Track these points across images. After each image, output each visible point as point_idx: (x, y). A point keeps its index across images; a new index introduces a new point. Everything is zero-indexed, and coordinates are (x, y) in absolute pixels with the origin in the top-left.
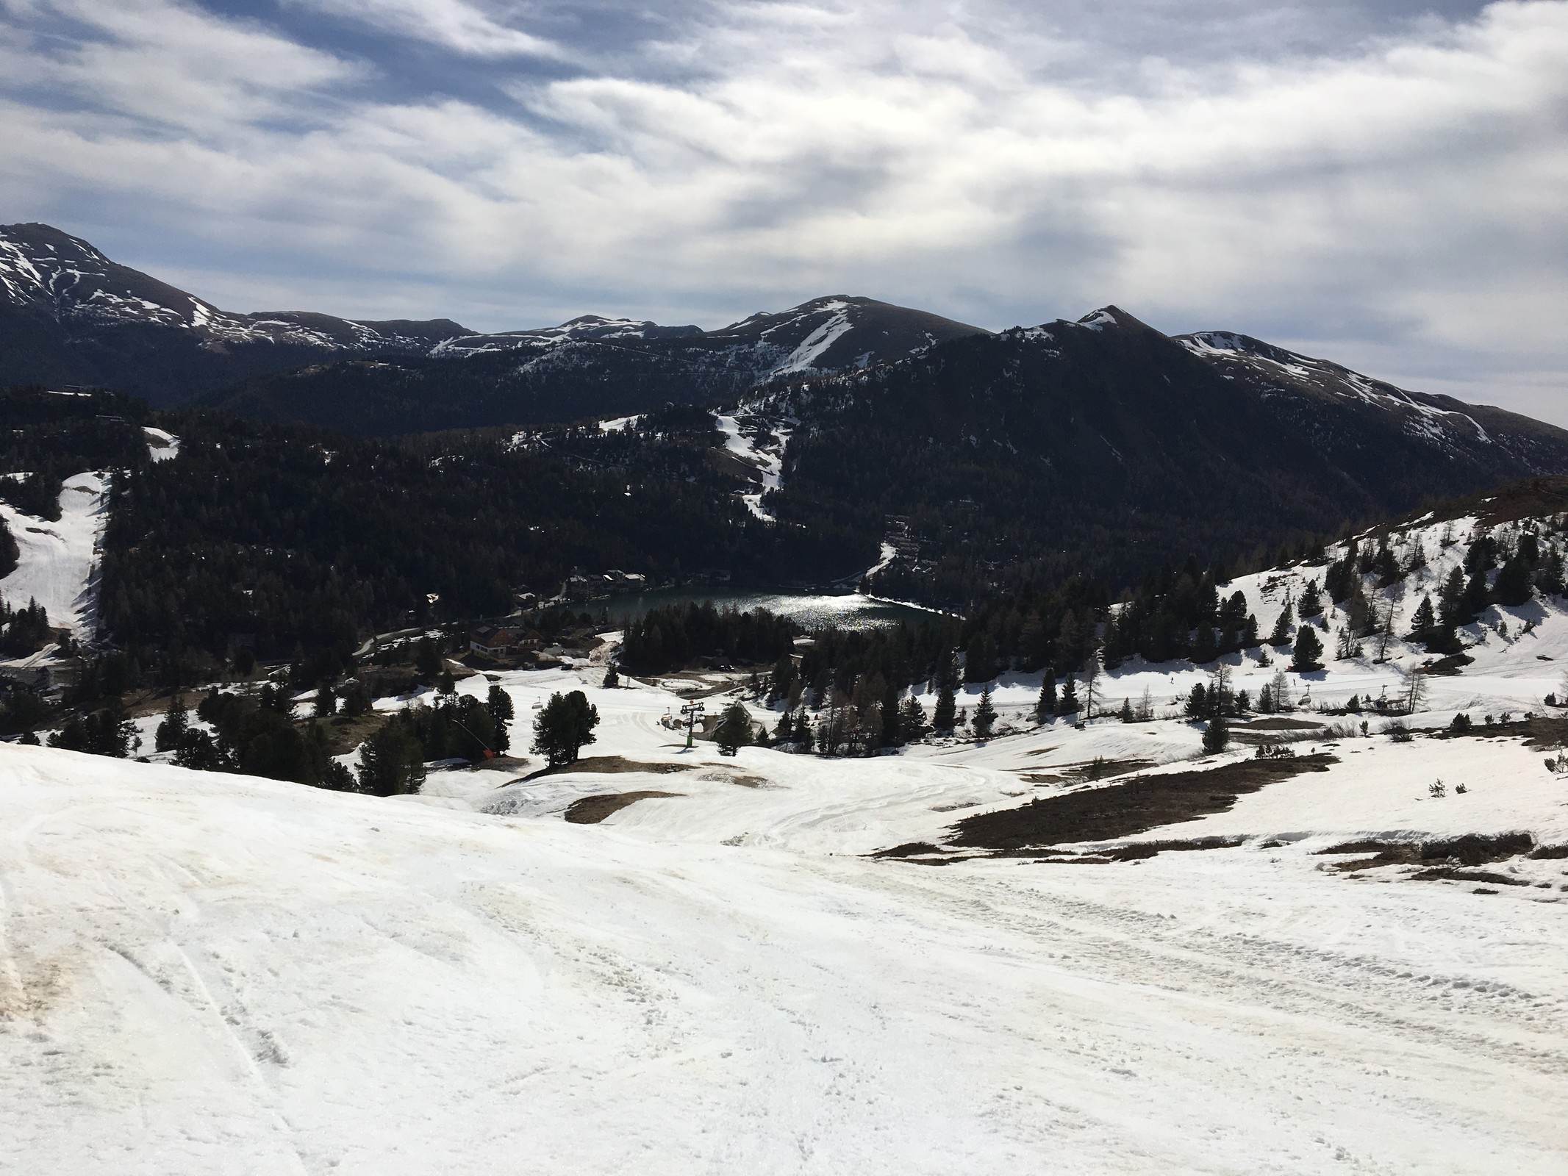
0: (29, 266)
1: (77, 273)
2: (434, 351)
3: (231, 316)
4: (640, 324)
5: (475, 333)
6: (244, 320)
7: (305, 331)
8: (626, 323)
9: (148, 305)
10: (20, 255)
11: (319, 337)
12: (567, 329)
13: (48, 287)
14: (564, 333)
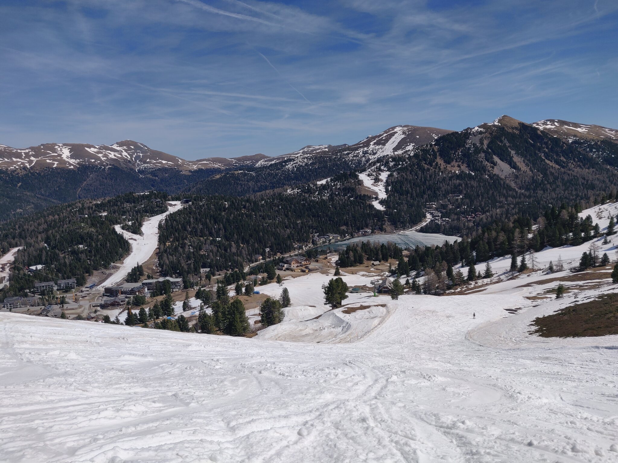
0: (127, 154)
1: (141, 155)
2: (257, 165)
3: (190, 162)
4: (327, 146)
5: (270, 157)
6: (194, 163)
7: (214, 164)
8: (321, 146)
9: (164, 162)
10: (123, 151)
11: (219, 165)
12: (301, 151)
13: (132, 160)
14: (300, 153)
